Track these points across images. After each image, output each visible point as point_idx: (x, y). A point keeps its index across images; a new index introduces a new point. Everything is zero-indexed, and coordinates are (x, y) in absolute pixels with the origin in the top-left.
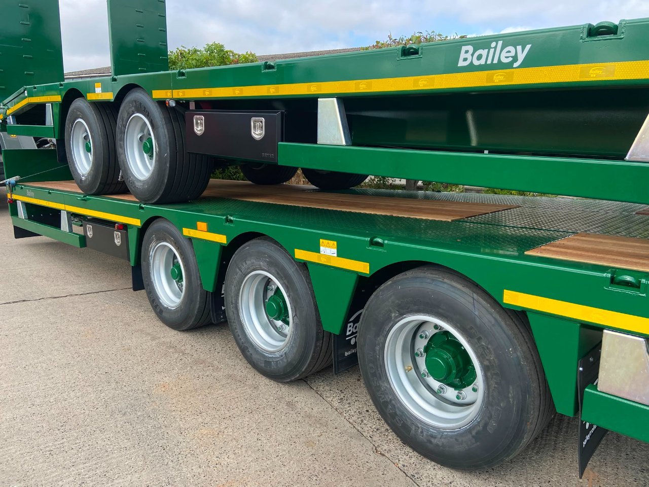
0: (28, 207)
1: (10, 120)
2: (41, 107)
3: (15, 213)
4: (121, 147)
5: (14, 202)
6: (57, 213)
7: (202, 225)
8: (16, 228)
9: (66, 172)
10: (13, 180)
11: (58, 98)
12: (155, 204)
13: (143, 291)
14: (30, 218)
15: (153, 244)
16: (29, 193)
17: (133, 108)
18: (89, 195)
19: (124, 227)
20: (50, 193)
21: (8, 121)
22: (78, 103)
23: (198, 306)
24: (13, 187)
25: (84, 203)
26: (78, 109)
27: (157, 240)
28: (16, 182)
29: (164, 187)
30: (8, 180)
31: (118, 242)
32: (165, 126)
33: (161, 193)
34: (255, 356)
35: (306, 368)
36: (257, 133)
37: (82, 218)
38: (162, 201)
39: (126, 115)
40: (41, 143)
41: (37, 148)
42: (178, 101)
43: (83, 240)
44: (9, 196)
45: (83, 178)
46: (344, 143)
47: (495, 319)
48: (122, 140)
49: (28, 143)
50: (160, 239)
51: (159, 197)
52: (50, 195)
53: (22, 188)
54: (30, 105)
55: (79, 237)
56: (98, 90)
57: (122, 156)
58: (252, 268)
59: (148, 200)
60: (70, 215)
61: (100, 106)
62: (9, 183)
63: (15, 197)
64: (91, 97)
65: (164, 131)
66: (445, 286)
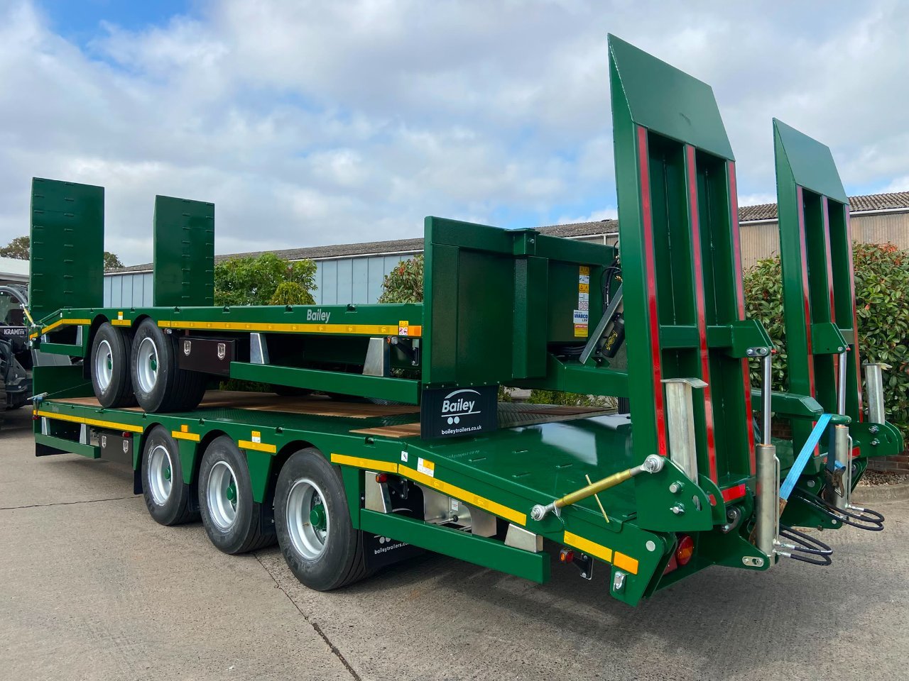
0: (52, 422)
1: (44, 339)
2: (74, 328)
3: (39, 430)
4: (134, 365)
5: (39, 418)
6: (77, 426)
7: (185, 428)
8: (38, 445)
9: (88, 389)
10: (40, 396)
11: (88, 322)
12: (155, 413)
13: (142, 495)
14: (52, 434)
15: (152, 448)
16: (55, 409)
17: (145, 334)
18: (106, 408)
19: (130, 435)
20: (73, 408)
21: (42, 339)
22: (104, 327)
23: (180, 499)
24: (39, 404)
25: (101, 415)
26: (105, 332)
27: (155, 444)
28: (44, 398)
29: (162, 398)
30: (36, 396)
31: (125, 449)
32: (166, 348)
33: (160, 403)
34: (215, 534)
35: (247, 538)
36: (221, 355)
37: (99, 430)
38: (161, 410)
39: (139, 339)
40: (75, 360)
41: (71, 365)
42: (174, 330)
43: (98, 451)
44: (35, 413)
45: (103, 393)
46: (263, 363)
47: (333, 475)
48: (135, 359)
49: (65, 361)
50: (157, 444)
51: (158, 406)
52: (73, 410)
53: (48, 404)
54: (63, 325)
55: (95, 449)
56: (120, 317)
57: (134, 373)
58: (216, 460)
59: (151, 410)
60: (89, 428)
61: (121, 330)
62: (36, 400)
63: (40, 413)
64: (114, 322)
65: (165, 352)
66: (312, 456)
